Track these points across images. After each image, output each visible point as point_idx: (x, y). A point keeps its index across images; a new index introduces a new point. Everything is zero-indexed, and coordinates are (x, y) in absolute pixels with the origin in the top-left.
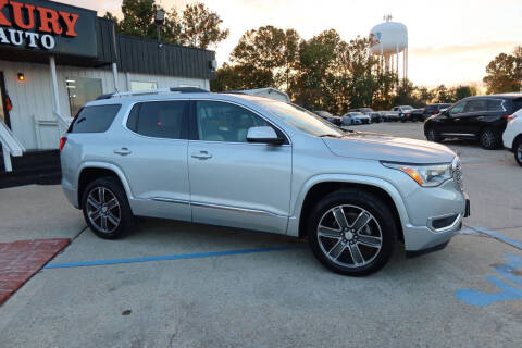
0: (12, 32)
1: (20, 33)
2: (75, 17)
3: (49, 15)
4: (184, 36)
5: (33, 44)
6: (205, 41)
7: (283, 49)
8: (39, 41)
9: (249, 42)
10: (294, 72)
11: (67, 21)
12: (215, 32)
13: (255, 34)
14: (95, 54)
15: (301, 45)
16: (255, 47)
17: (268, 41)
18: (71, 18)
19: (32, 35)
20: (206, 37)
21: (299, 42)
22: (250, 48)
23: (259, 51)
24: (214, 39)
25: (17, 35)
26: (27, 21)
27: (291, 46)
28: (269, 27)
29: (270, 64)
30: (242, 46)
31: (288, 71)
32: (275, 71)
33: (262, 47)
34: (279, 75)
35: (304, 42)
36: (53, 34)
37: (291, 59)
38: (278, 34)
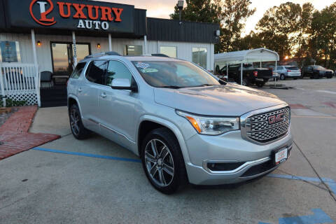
0: (87, 21)
1: (91, 21)
2: (121, 10)
3: (107, 10)
4: (224, 14)
5: (97, 28)
6: (238, 17)
7: (298, 19)
8: (100, 26)
9: (271, 15)
10: (306, 36)
11: (116, 13)
12: (246, 10)
13: (276, 9)
14: (132, 31)
15: (314, 15)
16: (276, 19)
17: (287, 13)
18: (118, 11)
19: (97, 22)
20: (238, 14)
21: (313, 12)
22: (272, 19)
23: (278, 21)
24: (244, 15)
25: (89, 23)
26: (95, 15)
27: (305, 16)
28: (288, 3)
29: (286, 31)
30: (266, 18)
31: (300, 35)
32: (290, 36)
33: (281, 19)
34: (293, 38)
35: (318, 12)
36: (108, 21)
37: (304, 26)
38: (295, 8)
